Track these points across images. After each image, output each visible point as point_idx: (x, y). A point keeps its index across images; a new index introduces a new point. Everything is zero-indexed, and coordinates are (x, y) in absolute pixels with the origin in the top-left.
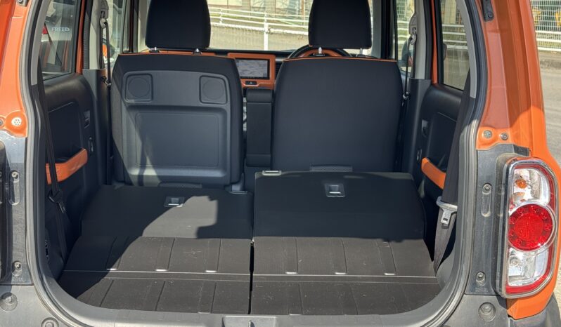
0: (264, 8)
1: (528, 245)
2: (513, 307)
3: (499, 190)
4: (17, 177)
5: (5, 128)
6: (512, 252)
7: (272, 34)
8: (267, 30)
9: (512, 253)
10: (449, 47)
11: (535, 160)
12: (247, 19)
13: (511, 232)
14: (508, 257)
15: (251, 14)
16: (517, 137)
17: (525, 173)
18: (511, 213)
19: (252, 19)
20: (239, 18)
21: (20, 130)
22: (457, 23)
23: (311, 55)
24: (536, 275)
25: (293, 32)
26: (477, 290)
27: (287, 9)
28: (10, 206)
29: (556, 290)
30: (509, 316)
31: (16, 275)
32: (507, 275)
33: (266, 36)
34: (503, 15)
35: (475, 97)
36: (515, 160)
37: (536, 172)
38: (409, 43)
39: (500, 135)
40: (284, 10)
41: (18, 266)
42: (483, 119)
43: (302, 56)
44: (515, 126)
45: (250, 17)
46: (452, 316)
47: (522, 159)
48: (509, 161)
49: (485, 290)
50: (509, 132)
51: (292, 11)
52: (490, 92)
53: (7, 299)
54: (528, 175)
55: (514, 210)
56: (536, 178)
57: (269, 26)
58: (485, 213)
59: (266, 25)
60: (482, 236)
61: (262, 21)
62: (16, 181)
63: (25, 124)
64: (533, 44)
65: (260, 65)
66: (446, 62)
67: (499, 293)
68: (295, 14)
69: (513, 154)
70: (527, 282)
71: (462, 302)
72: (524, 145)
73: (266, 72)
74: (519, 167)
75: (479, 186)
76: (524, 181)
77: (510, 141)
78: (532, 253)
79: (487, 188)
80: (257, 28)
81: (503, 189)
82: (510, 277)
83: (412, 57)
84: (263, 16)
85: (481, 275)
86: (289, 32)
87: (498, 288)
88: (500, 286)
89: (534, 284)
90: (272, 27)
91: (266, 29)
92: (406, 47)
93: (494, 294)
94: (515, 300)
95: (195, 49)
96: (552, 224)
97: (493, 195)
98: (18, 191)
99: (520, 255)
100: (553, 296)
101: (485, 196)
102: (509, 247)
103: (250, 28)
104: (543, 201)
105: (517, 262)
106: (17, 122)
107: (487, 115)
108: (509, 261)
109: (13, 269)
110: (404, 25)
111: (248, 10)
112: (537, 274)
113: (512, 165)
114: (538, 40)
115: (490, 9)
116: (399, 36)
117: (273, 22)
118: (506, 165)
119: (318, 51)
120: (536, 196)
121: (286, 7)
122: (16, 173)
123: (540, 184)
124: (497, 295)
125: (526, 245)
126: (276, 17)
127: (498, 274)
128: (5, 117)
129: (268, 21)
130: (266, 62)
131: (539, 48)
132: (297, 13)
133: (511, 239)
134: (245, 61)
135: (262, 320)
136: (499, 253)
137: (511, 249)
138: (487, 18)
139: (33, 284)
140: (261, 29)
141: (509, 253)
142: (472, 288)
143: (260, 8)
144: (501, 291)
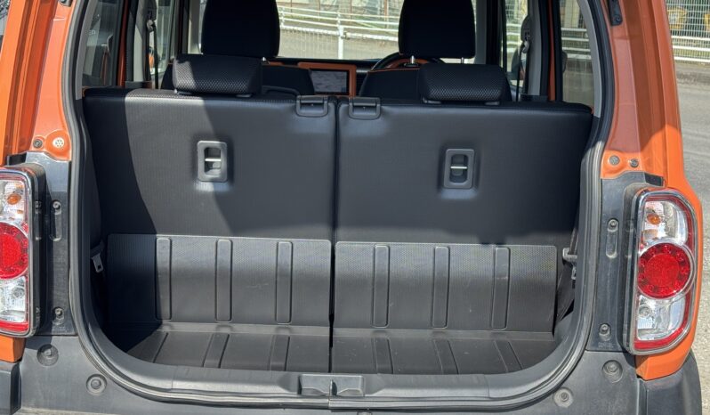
0: (338, 6)
1: (661, 292)
2: (643, 365)
3: (627, 227)
4: (59, 208)
5: (44, 150)
6: (642, 300)
7: (349, 39)
8: (342, 35)
9: (642, 302)
10: (570, 56)
11: (670, 191)
12: (316, 20)
13: (642, 276)
14: (637, 305)
15: (320, 14)
16: (649, 163)
17: (658, 207)
18: (641, 253)
19: (322, 21)
20: (305, 19)
21: (63, 153)
22: (579, 27)
23: (402, 66)
24: (670, 328)
25: (375, 37)
26: (601, 346)
27: (366, 7)
28: (51, 242)
29: (694, 347)
30: (639, 377)
31: (58, 324)
32: (636, 328)
33: (341, 42)
34: (634, 19)
35: (599, 116)
36: (646, 191)
37: (671, 205)
38: (521, 51)
39: (629, 162)
40: (362, 9)
41: (59, 313)
42: (609, 142)
43: (389, 67)
44: (646, 149)
45: (319, 17)
46: (571, 376)
47: (654, 190)
48: (639, 192)
49: (610, 346)
50: (639, 157)
51: (373, 10)
52: (618, 110)
53: (46, 352)
54: (662, 210)
55: (645, 250)
56: (671, 213)
57: (345, 29)
58: (611, 254)
59: (341, 27)
60: (607, 280)
61: (335, 22)
62: (58, 213)
63: (68, 146)
64: (669, 53)
65: (338, 78)
66: (566, 75)
67: (627, 349)
68: (375, 14)
69: (644, 184)
70: (660, 336)
71: (583, 359)
72: (657, 172)
73: (345, 86)
74: (650, 199)
75: (604, 221)
76: (657, 216)
77: (641, 168)
78: (667, 301)
79: (613, 224)
80: (330, 32)
81: (632, 225)
82: (640, 330)
83: (524, 68)
84: (336, 16)
85: (605, 327)
86: (369, 36)
87: (625, 343)
88: (628, 341)
89: (668, 338)
90: (349, 30)
91: (341, 32)
92: (517, 56)
93: (620, 349)
94: (646, 357)
95: (261, 58)
96: (689, 267)
97: (621, 233)
98: (60, 224)
99: (652, 303)
100: (691, 354)
101: (612, 234)
102: (639, 294)
103: (321, 31)
104: (680, 239)
105: (648, 313)
106: (58, 143)
107: (613, 137)
108: (638, 311)
109: (54, 316)
110: (514, 29)
111: (316, 9)
112: (672, 327)
113: (643, 197)
114: (674, 47)
115: (617, 12)
116: (508, 43)
117: (348, 24)
118: (636, 197)
119: (410, 61)
120: (671, 233)
121: (365, 5)
122: (59, 203)
123: (676, 221)
124: (625, 352)
125: (658, 292)
126: (352, 17)
127: (626, 326)
128: (45, 137)
129: (343, 23)
130: (345, 74)
131: (676, 58)
132: (379, 12)
133: (641, 284)
134: (319, 72)
135: (346, 380)
136: (627, 300)
137: (641, 297)
138: (614, 22)
139: (76, 335)
140: (334, 33)
141: (638, 302)
142: (594, 342)
143: (331, 6)
144: (628, 346)
